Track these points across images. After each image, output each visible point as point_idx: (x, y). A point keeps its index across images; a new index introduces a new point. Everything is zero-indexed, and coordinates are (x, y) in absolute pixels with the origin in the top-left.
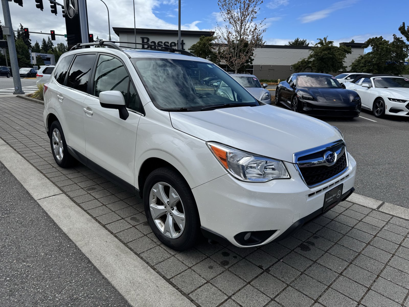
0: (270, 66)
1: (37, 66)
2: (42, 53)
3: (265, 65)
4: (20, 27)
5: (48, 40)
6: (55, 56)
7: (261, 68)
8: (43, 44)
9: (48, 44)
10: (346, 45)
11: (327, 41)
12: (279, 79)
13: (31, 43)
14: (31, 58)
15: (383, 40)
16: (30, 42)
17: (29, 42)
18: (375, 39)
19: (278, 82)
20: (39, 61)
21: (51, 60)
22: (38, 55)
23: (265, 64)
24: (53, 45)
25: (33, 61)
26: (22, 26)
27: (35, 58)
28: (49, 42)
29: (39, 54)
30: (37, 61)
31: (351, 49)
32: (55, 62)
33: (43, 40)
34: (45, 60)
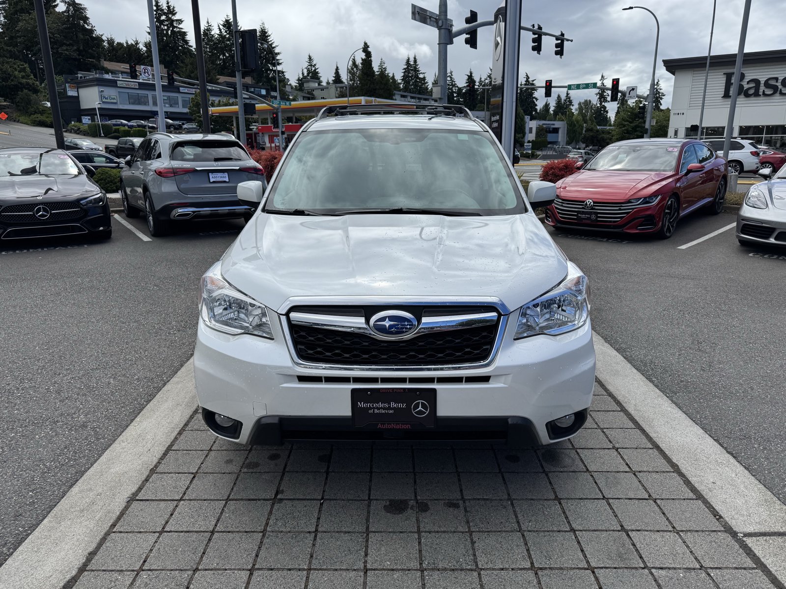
1: (531, 144)
2: (549, 121)
4: (525, 79)
5: (566, 96)
6: (567, 124)
8: (556, 104)
9: (564, 103)
13: (536, 105)
14: (527, 130)
16: (536, 103)
17: (534, 102)
20: (539, 134)
21: (560, 131)
22: (539, 125)
24: (573, 103)
25: (530, 134)
26: (528, 77)
27: (534, 131)
28: (566, 101)
29: (542, 122)
30: (536, 135)
32: (566, 134)
33: (558, 98)
34: (550, 132)
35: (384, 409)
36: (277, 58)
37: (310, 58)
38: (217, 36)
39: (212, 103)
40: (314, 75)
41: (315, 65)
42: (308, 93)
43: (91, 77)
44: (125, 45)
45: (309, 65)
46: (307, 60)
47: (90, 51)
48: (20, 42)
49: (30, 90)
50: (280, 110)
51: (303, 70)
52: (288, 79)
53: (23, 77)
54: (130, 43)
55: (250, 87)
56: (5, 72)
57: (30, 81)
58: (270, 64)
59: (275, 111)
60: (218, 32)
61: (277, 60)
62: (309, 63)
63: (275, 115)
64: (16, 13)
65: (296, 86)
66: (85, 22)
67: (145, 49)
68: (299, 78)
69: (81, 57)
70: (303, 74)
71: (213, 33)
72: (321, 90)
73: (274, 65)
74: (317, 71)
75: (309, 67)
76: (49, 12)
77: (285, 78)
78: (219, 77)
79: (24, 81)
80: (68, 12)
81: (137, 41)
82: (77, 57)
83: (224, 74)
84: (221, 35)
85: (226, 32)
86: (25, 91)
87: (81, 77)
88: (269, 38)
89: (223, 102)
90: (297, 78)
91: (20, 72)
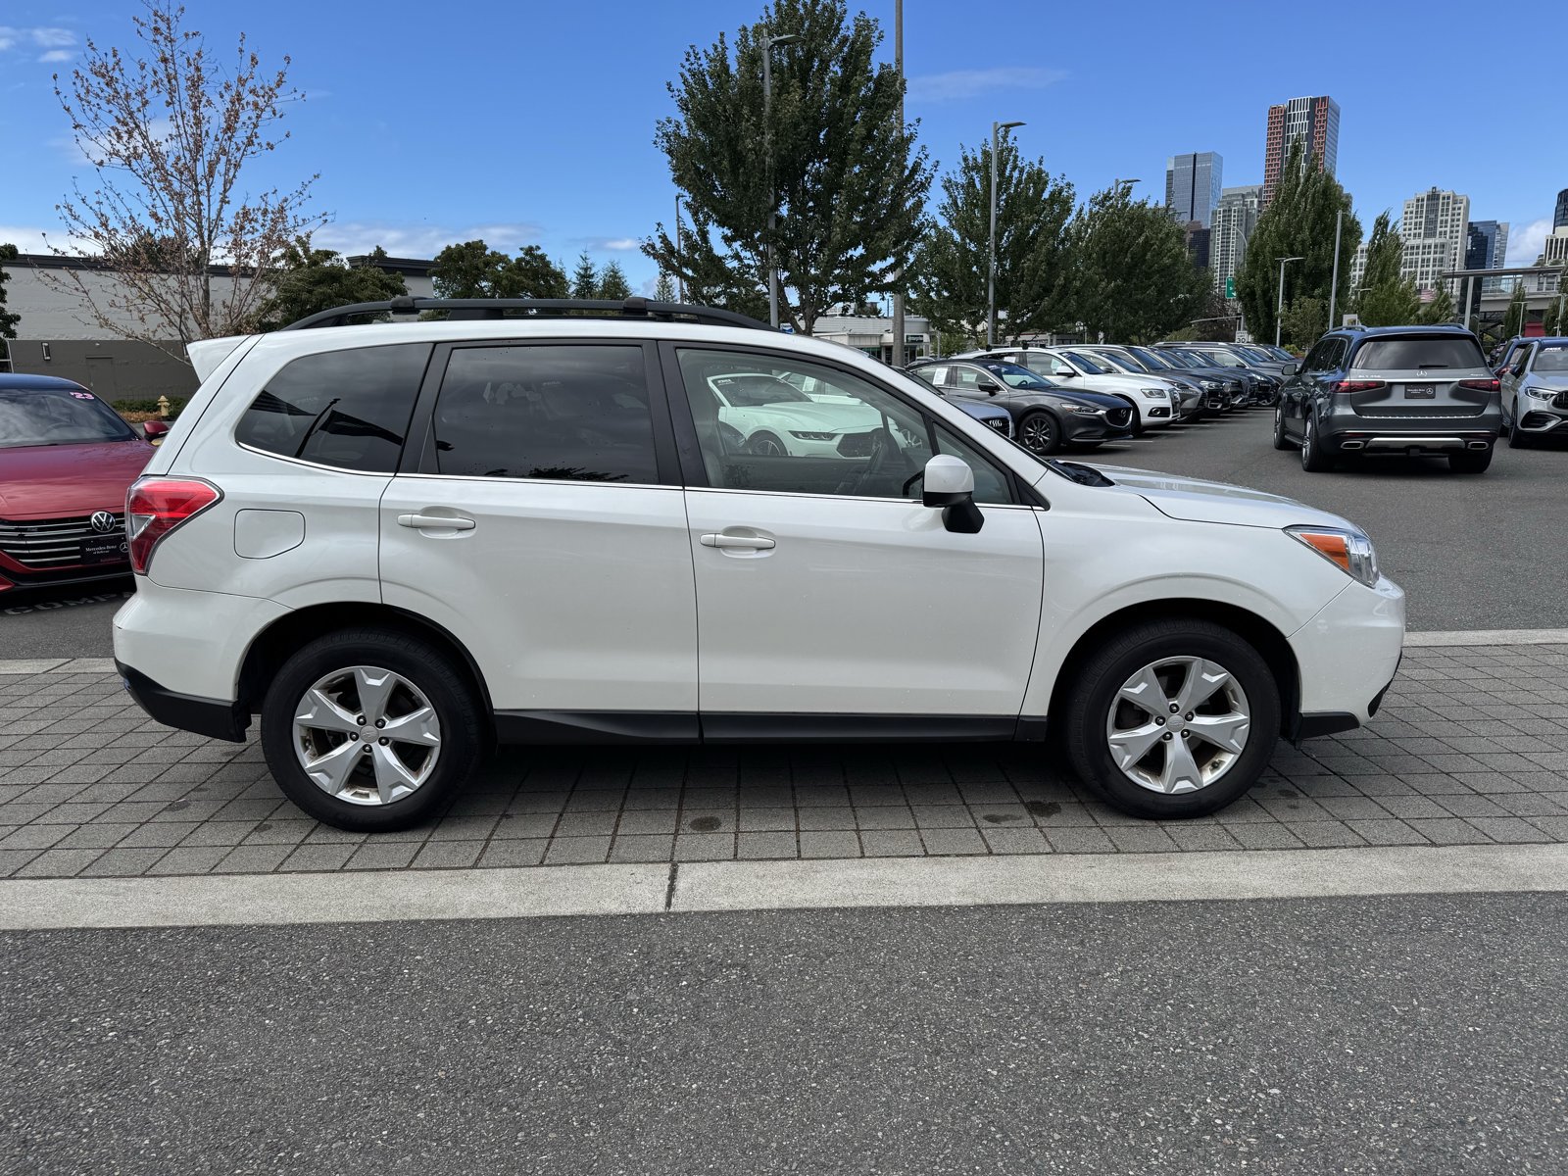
0: (92, 342)
3: (63, 339)
7: (48, 354)
10: (382, 267)
11: (313, 251)
12: (163, 398)
15: (488, 252)
18: (466, 248)
19: (160, 410)
23: (63, 335)
31: (402, 281)
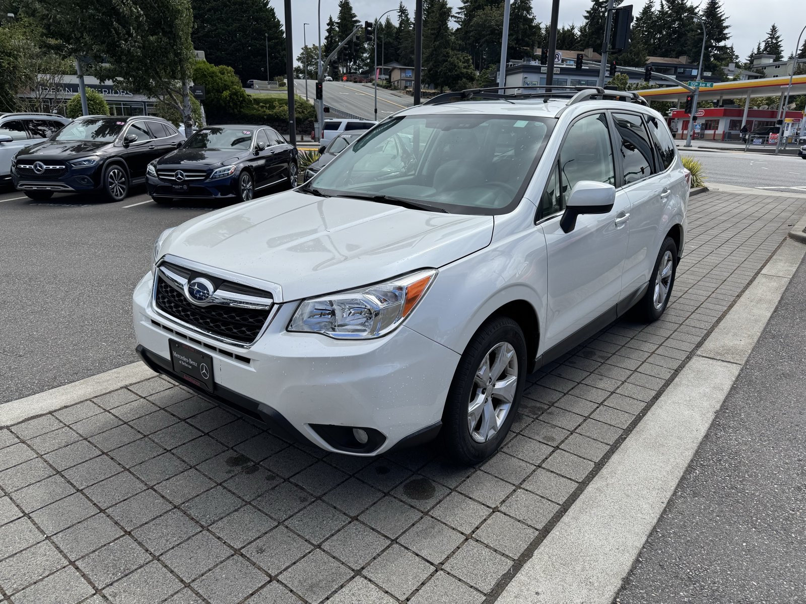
35: (184, 362)
36: (725, 32)
37: (774, 29)
38: (657, 12)
39: (629, 86)
40: (773, 48)
41: (778, 37)
42: (757, 71)
43: (519, 64)
44: (561, 31)
45: (770, 38)
46: (769, 31)
47: (526, 39)
48: (472, 36)
49: (467, 79)
50: (697, 93)
51: (759, 44)
52: (737, 56)
53: (465, 67)
54: (566, 29)
55: (679, 68)
56: (452, 63)
57: (469, 71)
58: (714, 40)
59: (691, 93)
60: (659, 8)
61: (724, 34)
62: (771, 35)
63: (689, 99)
64: (473, 10)
65: (745, 64)
66: (528, 13)
67: (579, 33)
68: (752, 54)
69: (517, 46)
70: (759, 48)
71: (653, 10)
72: (776, 67)
73: (719, 40)
74: (779, 43)
75: (770, 40)
76: (500, 6)
77: (734, 55)
78: (648, 57)
79: (465, 70)
80: (515, 5)
81: (573, 26)
82: (514, 46)
83: (656, 54)
84: (662, 12)
85: (669, 7)
86: (464, 80)
87: (511, 65)
88: (718, 10)
89: (641, 85)
90: (750, 54)
91: (464, 63)
